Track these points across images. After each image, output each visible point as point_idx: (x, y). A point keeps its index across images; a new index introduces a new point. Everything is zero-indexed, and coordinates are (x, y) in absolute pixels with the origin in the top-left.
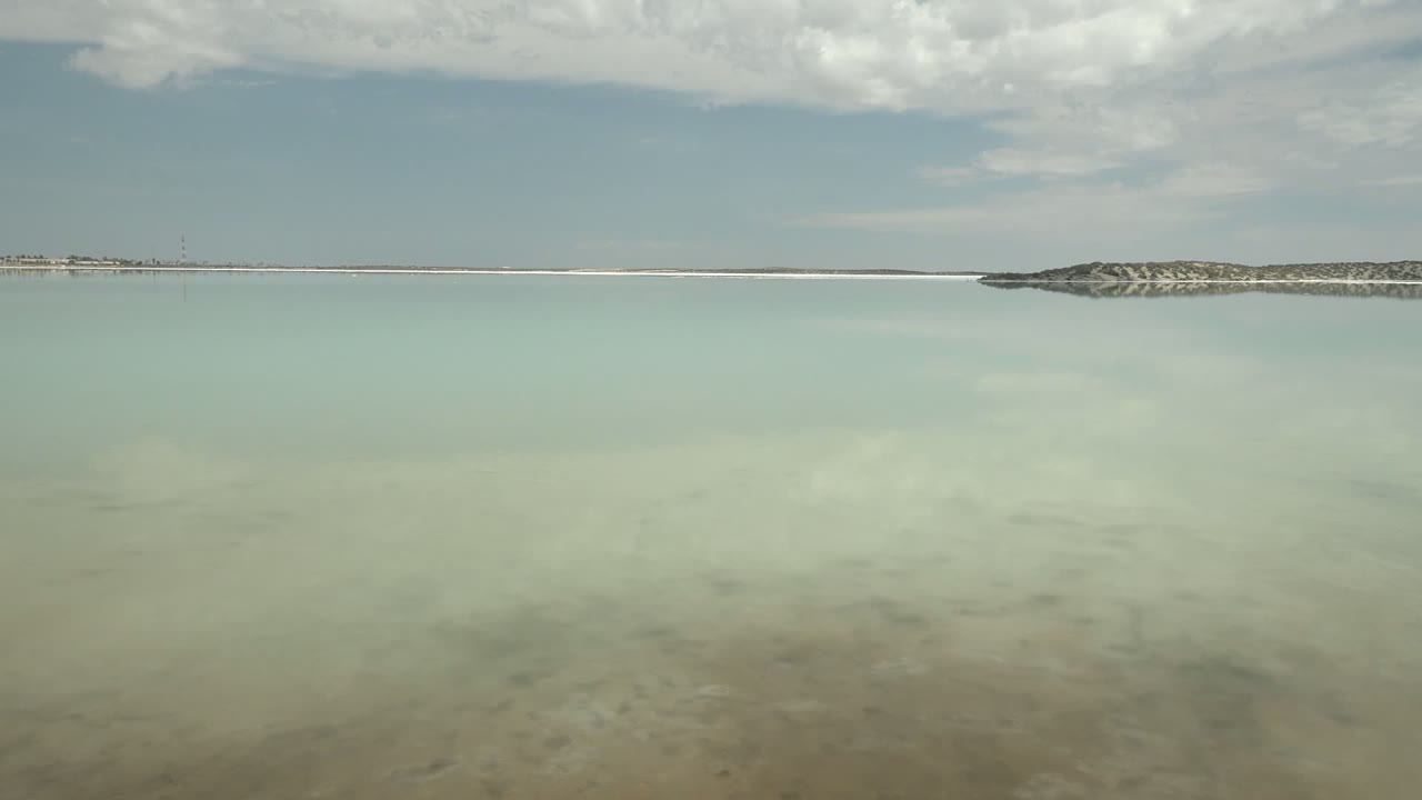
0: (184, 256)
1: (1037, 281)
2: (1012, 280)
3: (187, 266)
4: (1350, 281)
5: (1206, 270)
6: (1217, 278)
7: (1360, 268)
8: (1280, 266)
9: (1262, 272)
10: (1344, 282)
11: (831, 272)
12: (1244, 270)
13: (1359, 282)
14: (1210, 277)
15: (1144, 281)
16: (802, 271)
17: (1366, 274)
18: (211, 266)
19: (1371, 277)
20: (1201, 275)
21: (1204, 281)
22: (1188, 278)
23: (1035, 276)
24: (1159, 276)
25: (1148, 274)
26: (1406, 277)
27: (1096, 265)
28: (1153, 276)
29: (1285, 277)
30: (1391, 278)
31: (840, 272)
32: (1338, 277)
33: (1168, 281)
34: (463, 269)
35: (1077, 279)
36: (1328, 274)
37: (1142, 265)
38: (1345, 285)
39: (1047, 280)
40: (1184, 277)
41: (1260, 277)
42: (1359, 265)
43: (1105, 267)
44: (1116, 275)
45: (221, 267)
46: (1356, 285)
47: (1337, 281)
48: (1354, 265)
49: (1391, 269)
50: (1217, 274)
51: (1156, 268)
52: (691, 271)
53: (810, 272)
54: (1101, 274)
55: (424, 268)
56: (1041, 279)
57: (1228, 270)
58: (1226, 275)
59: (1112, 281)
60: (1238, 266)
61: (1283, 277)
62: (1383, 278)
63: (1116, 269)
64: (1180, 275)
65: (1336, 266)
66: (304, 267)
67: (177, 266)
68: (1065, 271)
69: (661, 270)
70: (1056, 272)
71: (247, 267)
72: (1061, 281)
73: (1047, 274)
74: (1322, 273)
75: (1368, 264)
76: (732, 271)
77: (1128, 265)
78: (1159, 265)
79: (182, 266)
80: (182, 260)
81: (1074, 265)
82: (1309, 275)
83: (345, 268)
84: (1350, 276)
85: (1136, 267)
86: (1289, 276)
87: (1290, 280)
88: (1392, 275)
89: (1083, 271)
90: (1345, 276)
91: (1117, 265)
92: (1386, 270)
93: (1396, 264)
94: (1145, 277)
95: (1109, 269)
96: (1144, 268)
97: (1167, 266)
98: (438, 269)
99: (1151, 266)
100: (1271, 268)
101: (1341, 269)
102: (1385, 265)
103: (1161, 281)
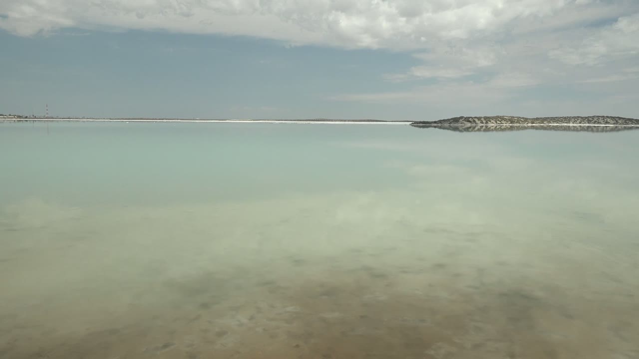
0: (47, 114)
1: (435, 125)
2: (425, 124)
3: (49, 118)
4: (571, 125)
5: (510, 120)
6: (514, 123)
7: (576, 119)
8: (541, 118)
9: (533, 121)
10: (569, 125)
11: (345, 121)
12: (526, 120)
13: (575, 125)
14: (511, 123)
15: (482, 125)
16: (332, 121)
17: (578, 122)
18: (60, 118)
19: (580, 123)
20: (507, 122)
21: (509, 125)
22: (502, 123)
23: (435, 122)
24: (489, 122)
25: (484, 121)
26: (595, 123)
27: (462, 118)
28: (487, 123)
29: (544, 123)
30: (589, 123)
31: (349, 121)
32: (566, 123)
33: (493, 125)
34: (178, 119)
35: (454, 124)
36: (562, 121)
37: (481, 117)
38: (569, 126)
39: (440, 124)
40: (500, 123)
41: (533, 123)
42: (575, 118)
43: (466, 118)
44: (470, 122)
45: (65, 119)
46: (574, 126)
47: (566, 124)
48: (573, 117)
49: (589, 119)
50: (514, 122)
51: (488, 119)
52: (282, 120)
53: (335, 121)
54: (464, 122)
55: (160, 119)
56: (438, 124)
57: (519, 120)
58: (518, 122)
59: (469, 125)
60: (523, 118)
61: (543, 123)
62: (585, 123)
63: (470, 119)
64: (498, 122)
65: (565, 118)
66: (104, 119)
67: (44, 118)
68: (448, 120)
69: (268, 120)
70: (444, 121)
71: (77, 119)
72: (447, 125)
73: (440, 121)
74: (559, 121)
75: (579, 117)
76: (301, 120)
77: (475, 118)
78: (489, 118)
79: (46, 118)
80: (46, 116)
81: (452, 117)
82: (553, 122)
83: (123, 119)
84: (571, 123)
85: (479, 119)
86: (545, 122)
87: (545, 124)
88: (589, 122)
89: (456, 120)
90: (569, 122)
91: (471, 117)
92: (586, 120)
93: (591, 117)
94: (483, 123)
95: (467, 119)
96: (482, 119)
97: (493, 118)
98: (166, 119)
99: (486, 118)
100: (537, 119)
101: (568, 119)
102: (586, 118)
103: (490, 125)
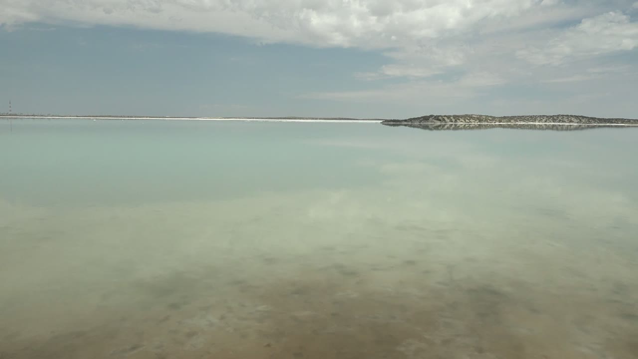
0: (10, 111)
1: (406, 123)
2: (396, 123)
3: (13, 115)
4: (537, 123)
5: (478, 118)
6: (482, 122)
7: (541, 117)
8: (509, 117)
9: (501, 119)
10: (535, 123)
11: (316, 119)
12: (494, 118)
13: (541, 124)
14: (479, 121)
15: (451, 123)
16: (303, 119)
17: (544, 120)
18: (24, 116)
19: (546, 121)
20: (476, 120)
21: (477, 123)
22: (470, 122)
23: (406, 121)
24: (458, 121)
25: (453, 120)
26: (559, 121)
27: (431, 116)
28: (456, 121)
29: (510, 122)
30: (554, 122)
31: (320, 119)
32: (532, 121)
33: (462, 123)
34: (147, 117)
35: (424, 122)
36: (528, 120)
37: (451, 116)
38: (535, 125)
39: (410, 122)
40: (469, 121)
41: (500, 122)
42: (540, 116)
43: (435, 117)
44: (440, 120)
45: (29, 116)
46: (539, 125)
47: (532, 123)
48: (539, 116)
49: (554, 118)
50: (482, 120)
51: (457, 118)
52: (253, 118)
53: (307, 119)
54: (434, 120)
55: (128, 117)
56: (408, 122)
57: (487, 118)
58: (486, 120)
59: (438, 123)
60: (491, 117)
61: (510, 121)
62: (550, 122)
63: (440, 118)
64: (467, 121)
65: (531, 117)
66: (70, 116)
67: (7, 116)
68: (418, 118)
69: (239, 118)
70: (414, 119)
71: (42, 116)
72: (417, 123)
73: (411, 120)
74: (525, 119)
75: (544, 116)
76: (272, 118)
77: (445, 116)
78: (458, 116)
79: (10, 115)
80: (10, 113)
81: (422, 116)
82: (520, 121)
83: (90, 117)
84: (537, 121)
85: (449, 117)
86: (512, 121)
87: (512, 123)
88: (554, 120)
89: (426, 118)
90: (535, 121)
91: (440, 116)
92: (552, 118)
93: (555, 116)
94: (452, 122)
95: (437, 118)
96: (452, 118)
97: (462, 117)
98: (135, 117)
99: (455, 117)
100: (505, 118)
101: (533, 118)
102: (551, 117)
103: (459, 123)
